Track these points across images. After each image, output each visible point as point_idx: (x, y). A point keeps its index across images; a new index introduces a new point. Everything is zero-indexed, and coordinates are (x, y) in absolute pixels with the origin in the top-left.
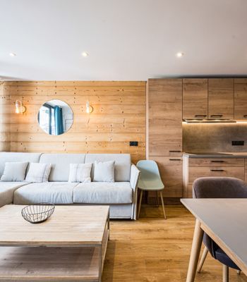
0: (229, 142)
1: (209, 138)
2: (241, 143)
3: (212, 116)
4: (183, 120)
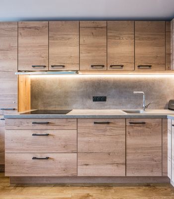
1: (67, 93)
2: (103, 99)
3: (52, 66)
4: (19, 71)
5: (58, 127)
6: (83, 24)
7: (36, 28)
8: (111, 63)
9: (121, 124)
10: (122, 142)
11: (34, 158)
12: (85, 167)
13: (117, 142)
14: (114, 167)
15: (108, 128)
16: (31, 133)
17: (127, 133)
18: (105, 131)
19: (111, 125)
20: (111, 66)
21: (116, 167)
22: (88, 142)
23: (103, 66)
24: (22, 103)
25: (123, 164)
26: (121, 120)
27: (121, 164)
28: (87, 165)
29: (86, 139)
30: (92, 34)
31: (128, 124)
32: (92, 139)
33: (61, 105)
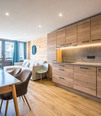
0: (85, 57)
3: (67, 44)
4: (57, 47)
5: (67, 68)
6: (79, 24)
7: (62, 31)
8: (92, 39)
9: (93, 70)
10: (94, 79)
11: (59, 77)
12: (76, 86)
13: (91, 78)
14: (90, 90)
15: (87, 71)
16: (59, 69)
17: (97, 75)
18: (86, 72)
19: (88, 70)
20: (93, 41)
21: (91, 90)
22: (78, 76)
23: (89, 41)
24: (58, 59)
25: (95, 90)
26: (94, 68)
27: (93, 89)
28: (77, 85)
29: (77, 74)
30: (83, 27)
31: (98, 70)
32: (79, 75)
33: (72, 60)
